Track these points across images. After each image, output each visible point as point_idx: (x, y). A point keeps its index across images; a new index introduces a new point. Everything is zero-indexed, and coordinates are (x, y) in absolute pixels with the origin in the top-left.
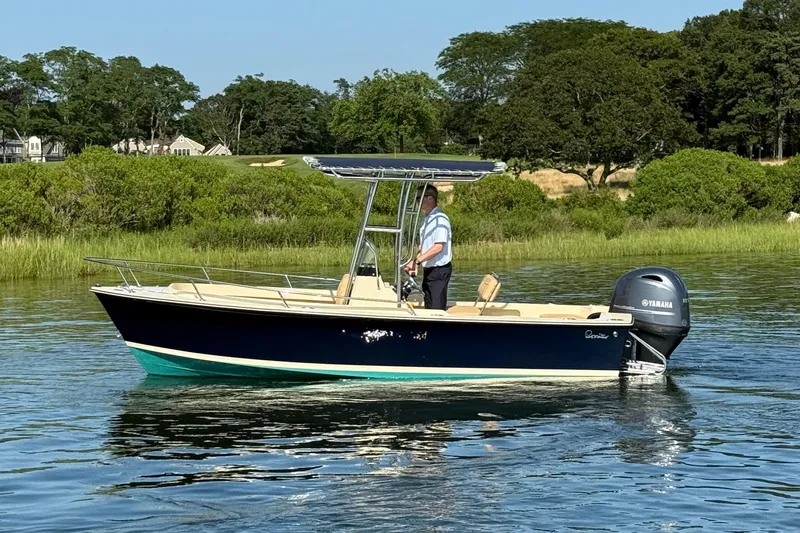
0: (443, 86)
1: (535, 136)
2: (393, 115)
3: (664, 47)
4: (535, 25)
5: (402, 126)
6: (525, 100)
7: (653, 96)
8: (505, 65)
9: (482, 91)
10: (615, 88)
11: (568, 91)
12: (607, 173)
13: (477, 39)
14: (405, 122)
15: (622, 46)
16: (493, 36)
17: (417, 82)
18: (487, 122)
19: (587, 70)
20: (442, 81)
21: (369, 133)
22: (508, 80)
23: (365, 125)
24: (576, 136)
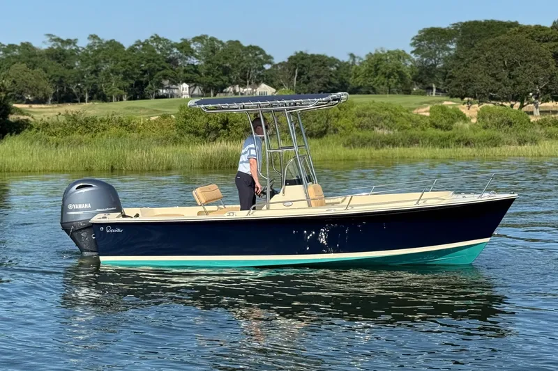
0: (414, 57)
1: (482, 85)
2: (385, 74)
3: (552, 35)
4: (465, 24)
5: (390, 80)
6: (476, 65)
7: (550, 63)
8: (448, 45)
9: (435, 59)
10: (528, 58)
11: (500, 60)
12: (522, 106)
13: (433, 31)
14: (392, 77)
15: (527, 35)
16: (442, 30)
17: (400, 55)
18: (454, 77)
19: (512, 48)
20: (413, 54)
21: (372, 83)
22: (450, 54)
23: (369, 79)
24: (505, 86)
